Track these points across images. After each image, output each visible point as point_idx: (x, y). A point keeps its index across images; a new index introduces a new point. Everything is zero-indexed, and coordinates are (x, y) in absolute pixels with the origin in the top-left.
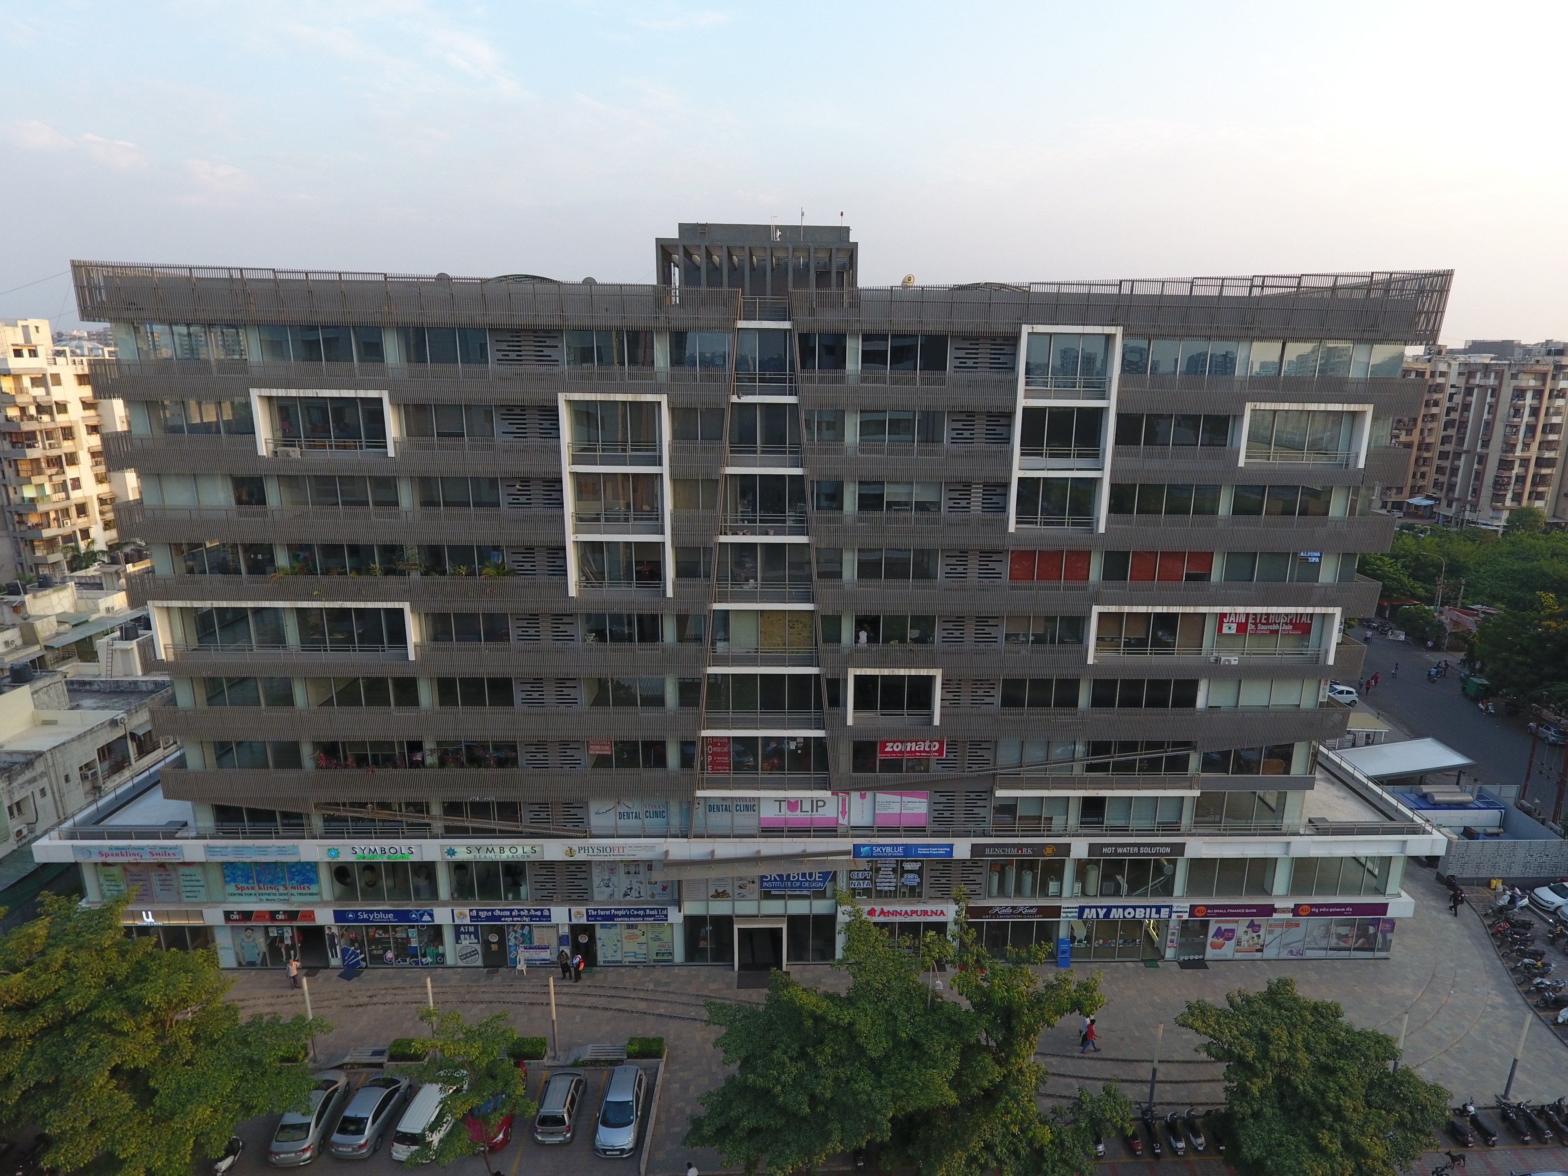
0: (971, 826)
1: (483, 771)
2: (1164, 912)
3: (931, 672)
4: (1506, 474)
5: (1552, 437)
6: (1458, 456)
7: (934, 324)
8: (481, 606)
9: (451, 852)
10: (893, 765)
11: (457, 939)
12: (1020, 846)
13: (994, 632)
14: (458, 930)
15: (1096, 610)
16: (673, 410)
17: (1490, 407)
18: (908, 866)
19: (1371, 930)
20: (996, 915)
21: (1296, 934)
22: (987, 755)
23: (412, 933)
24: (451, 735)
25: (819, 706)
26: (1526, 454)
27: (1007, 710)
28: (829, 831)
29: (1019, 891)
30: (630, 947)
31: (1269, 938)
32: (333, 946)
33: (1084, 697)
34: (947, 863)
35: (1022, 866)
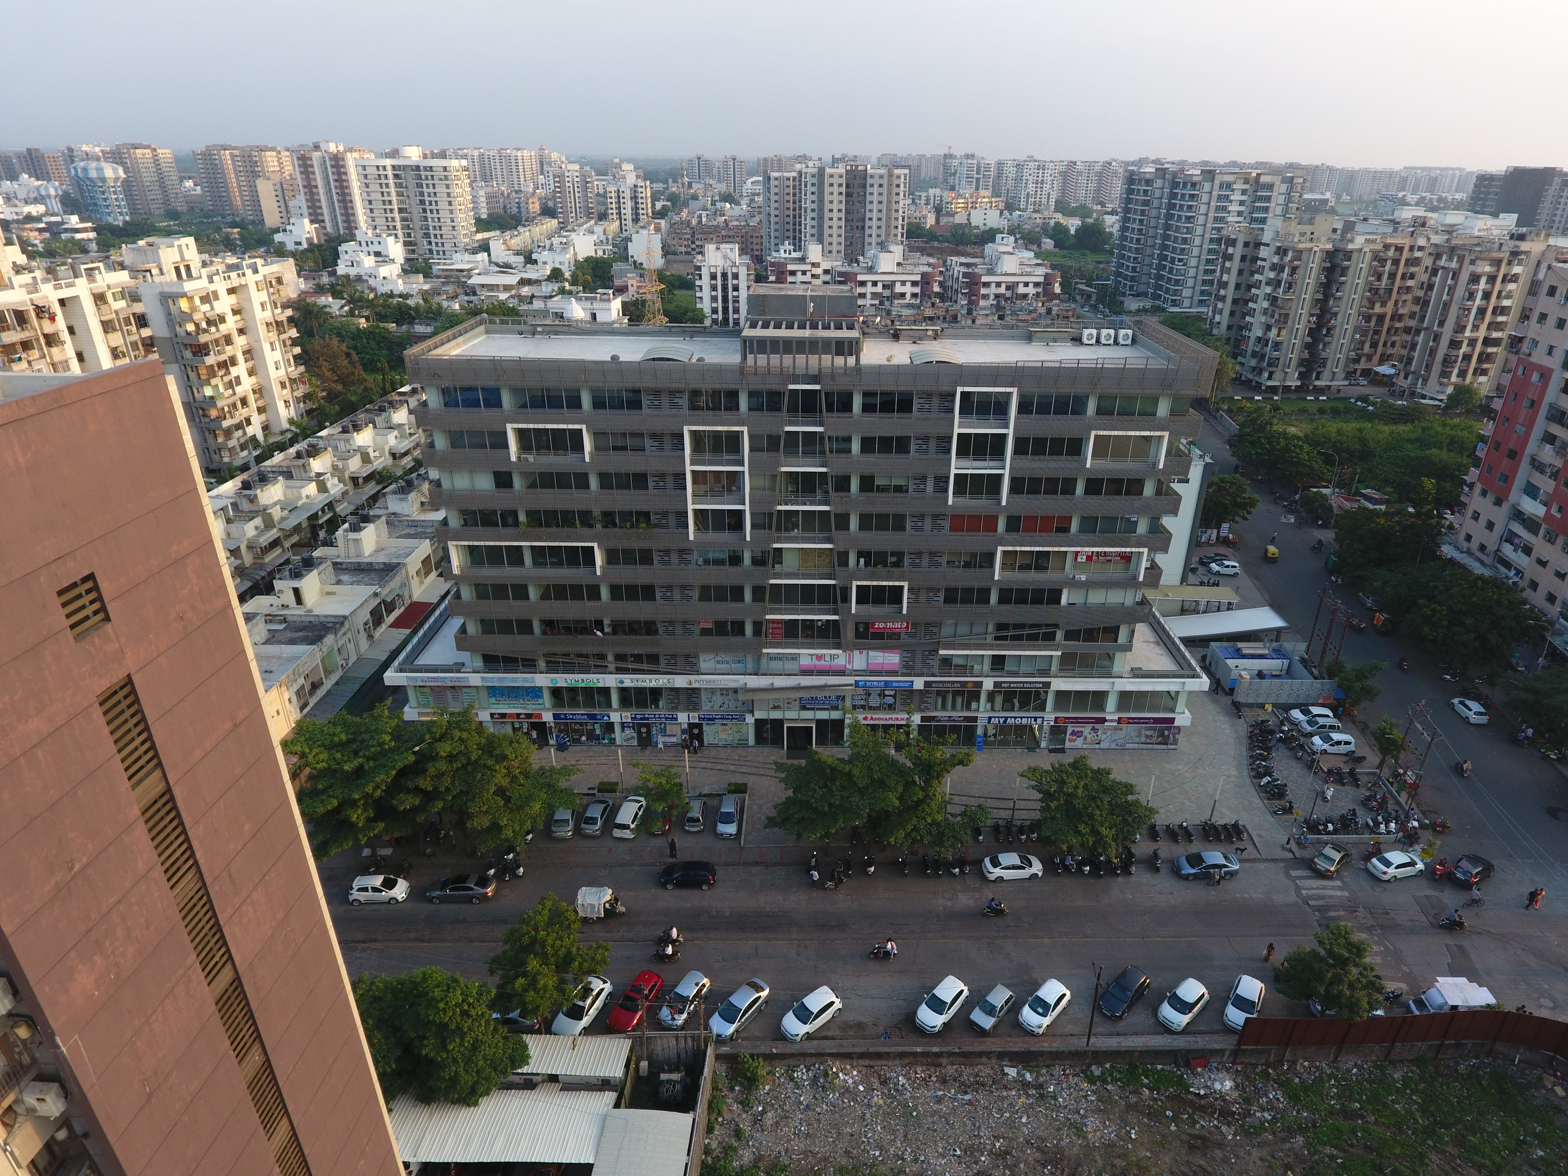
0: (925, 671)
1: (639, 637)
2: (1039, 721)
3: (901, 584)
4: (1454, 353)
5: (1501, 319)
6: (1418, 332)
7: (904, 387)
8: (637, 544)
9: (622, 682)
10: (879, 636)
11: (623, 730)
12: (953, 682)
13: (940, 560)
14: (623, 725)
15: (1000, 549)
16: (751, 437)
17: (1450, 289)
18: (887, 693)
19: (1166, 733)
20: (939, 721)
21: (1120, 735)
22: (935, 630)
23: (597, 726)
24: (620, 617)
25: (835, 602)
26: (1475, 335)
27: (948, 605)
28: (841, 672)
29: (954, 707)
30: (723, 736)
31: (1104, 737)
32: (551, 733)
33: (994, 598)
34: (910, 692)
35: (956, 693)
